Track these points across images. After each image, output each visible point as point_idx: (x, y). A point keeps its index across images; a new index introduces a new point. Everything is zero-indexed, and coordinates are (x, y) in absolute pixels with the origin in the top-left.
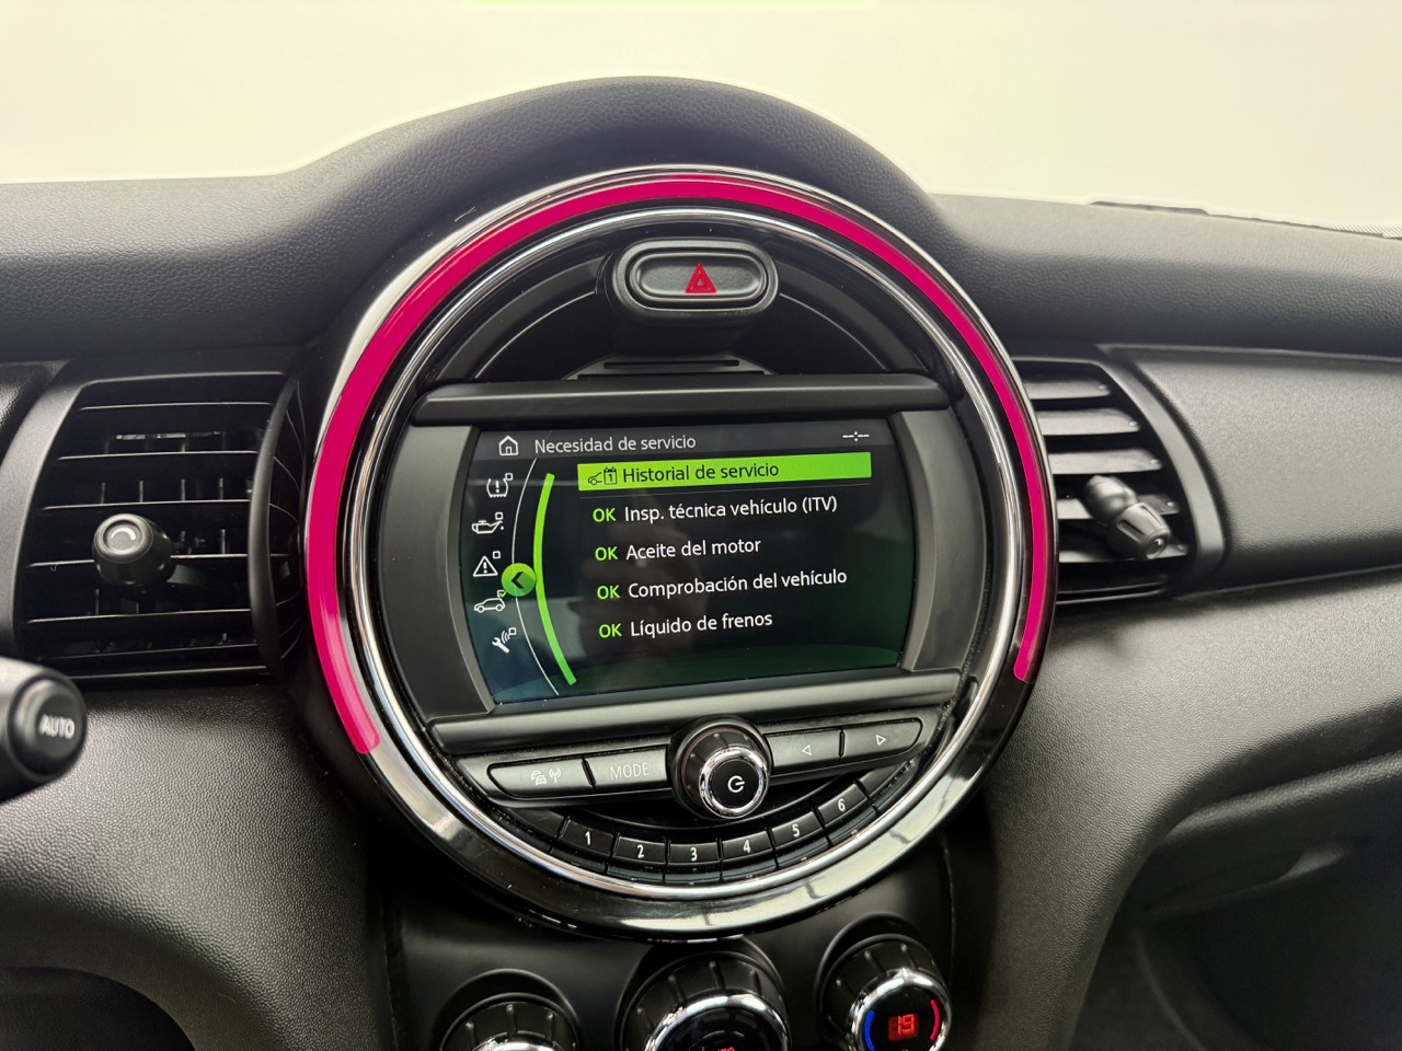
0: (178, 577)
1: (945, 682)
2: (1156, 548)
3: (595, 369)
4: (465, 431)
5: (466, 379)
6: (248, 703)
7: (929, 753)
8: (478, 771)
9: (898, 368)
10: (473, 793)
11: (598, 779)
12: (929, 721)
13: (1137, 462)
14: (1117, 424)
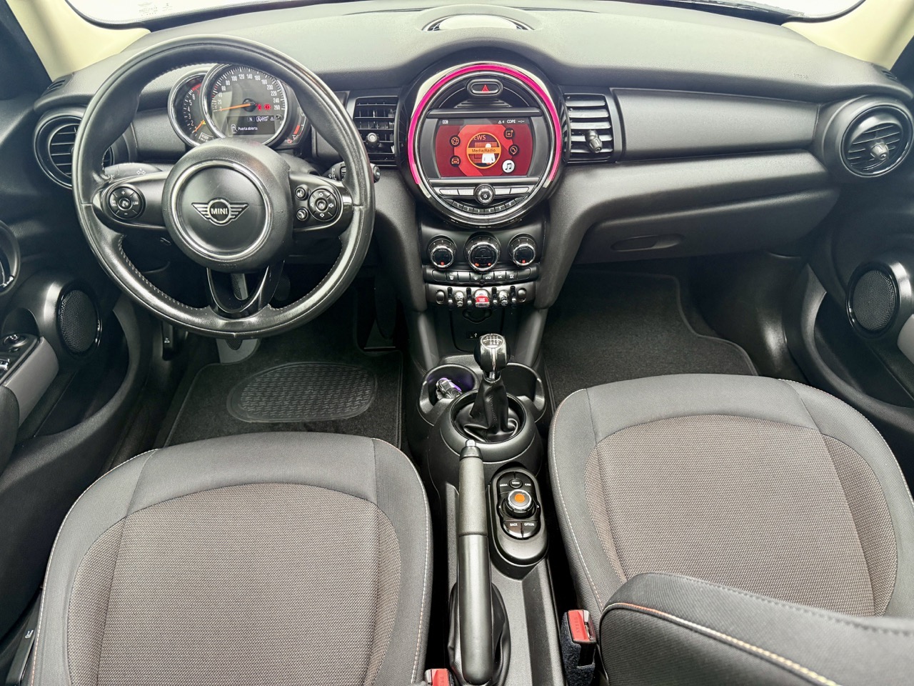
0: (380, 146)
1: (536, 179)
2: (598, 149)
3: (466, 102)
5: (437, 108)
6: (393, 173)
7: (530, 194)
8: (437, 189)
9: (532, 106)
10: (437, 194)
11: (461, 194)
12: (531, 187)
13: (605, 125)
14: (603, 114)
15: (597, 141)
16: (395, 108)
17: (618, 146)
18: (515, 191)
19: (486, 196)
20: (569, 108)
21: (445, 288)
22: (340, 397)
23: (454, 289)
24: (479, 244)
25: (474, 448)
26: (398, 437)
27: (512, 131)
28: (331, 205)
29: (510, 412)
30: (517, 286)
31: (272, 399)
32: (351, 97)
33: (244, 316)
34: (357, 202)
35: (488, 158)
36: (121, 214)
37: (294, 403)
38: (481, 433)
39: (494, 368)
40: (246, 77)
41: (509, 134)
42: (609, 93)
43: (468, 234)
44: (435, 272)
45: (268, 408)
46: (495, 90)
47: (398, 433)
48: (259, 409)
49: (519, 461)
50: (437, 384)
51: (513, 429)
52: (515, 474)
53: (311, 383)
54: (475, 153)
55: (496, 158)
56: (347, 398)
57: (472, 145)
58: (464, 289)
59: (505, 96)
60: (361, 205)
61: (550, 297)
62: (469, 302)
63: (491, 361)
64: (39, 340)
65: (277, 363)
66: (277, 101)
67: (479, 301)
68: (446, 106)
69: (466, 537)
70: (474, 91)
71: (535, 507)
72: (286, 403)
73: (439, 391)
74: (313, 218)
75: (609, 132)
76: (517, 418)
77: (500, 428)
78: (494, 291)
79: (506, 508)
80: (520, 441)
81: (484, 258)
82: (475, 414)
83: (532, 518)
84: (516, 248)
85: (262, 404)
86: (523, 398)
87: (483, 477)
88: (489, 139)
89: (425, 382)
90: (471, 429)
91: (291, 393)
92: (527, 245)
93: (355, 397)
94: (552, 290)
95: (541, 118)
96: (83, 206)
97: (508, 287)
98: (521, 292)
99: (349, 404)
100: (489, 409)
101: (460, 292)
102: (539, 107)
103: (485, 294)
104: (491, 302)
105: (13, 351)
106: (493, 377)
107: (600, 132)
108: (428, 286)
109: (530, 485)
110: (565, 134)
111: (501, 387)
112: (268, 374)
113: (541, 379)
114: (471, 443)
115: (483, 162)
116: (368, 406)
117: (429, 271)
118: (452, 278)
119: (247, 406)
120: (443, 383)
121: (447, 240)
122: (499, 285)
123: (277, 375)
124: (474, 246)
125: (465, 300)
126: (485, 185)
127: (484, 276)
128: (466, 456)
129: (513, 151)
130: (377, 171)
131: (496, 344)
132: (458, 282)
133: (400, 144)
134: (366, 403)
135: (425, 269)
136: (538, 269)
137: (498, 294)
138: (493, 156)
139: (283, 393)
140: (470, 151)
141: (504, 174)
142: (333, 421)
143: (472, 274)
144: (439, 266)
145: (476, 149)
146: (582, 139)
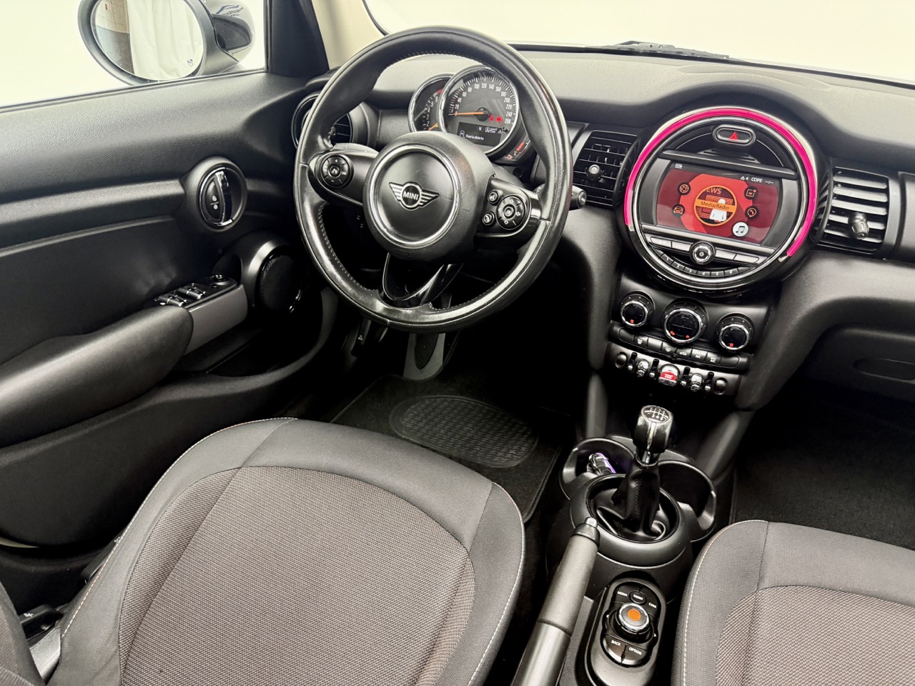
0: (601, 181)
1: (770, 250)
2: (861, 236)
3: (709, 151)
4: (669, 161)
5: (673, 149)
6: (607, 213)
7: (757, 265)
8: (648, 237)
9: (786, 167)
10: (646, 242)
11: (673, 247)
12: (762, 259)
13: (880, 211)
14: (882, 198)
15: (862, 226)
16: (630, 146)
17: (891, 237)
18: (740, 258)
19: (702, 254)
20: (836, 184)
21: (630, 352)
22: (495, 444)
23: (640, 356)
24: (681, 310)
25: (593, 529)
26: (534, 503)
27: (755, 191)
28: (518, 214)
29: (661, 513)
30: (717, 374)
31: (431, 423)
32: (588, 129)
33: (404, 306)
34: (545, 215)
35: (719, 216)
36: (328, 181)
37: (450, 434)
38: (617, 524)
39: (648, 447)
40: (488, 86)
41: (751, 193)
42: (896, 178)
43: (672, 298)
44: (623, 332)
45: (424, 431)
46: (745, 139)
47: (535, 499)
48: (416, 428)
49: (653, 574)
50: (590, 457)
51: (657, 534)
52: (641, 587)
53: (473, 422)
54: (705, 206)
55: (728, 217)
56: (502, 447)
57: (703, 197)
58: (651, 359)
59: (756, 151)
60: (548, 219)
61: (754, 396)
62: (652, 374)
63: (647, 436)
64: (238, 286)
65: (451, 393)
66: (510, 114)
67: (664, 376)
68: (684, 150)
69: (545, 626)
70: (719, 137)
71: (651, 634)
72: (442, 431)
73: (591, 466)
74: (498, 225)
75: (883, 219)
76: (668, 524)
77: (641, 526)
78: (687, 371)
79: (615, 620)
80: (661, 550)
81: (683, 328)
82: (619, 500)
83: (644, 645)
84: (727, 327)
85: (421, 424)
86: (684, 506)
87: (592, 567)
88: (725, 194)
89: (576, 449)
90: (605, 514)
91: (451, 424)
92: (741, 326)
93: (509, 450)
94: (760, 389)
95: (795, 183)
96: (301, 165)
97: (705, 372)
98: (720, 382)
99: (500, 454)
100: (632, 498)
101: (645, 361)
102: (796, 170)
103: (675, 372)
104: (679, 383)
105: (212, 287)
106: (647, 462)
107: (870, 217)
108: (611, 345)
109: (655, 607)
110: (822, 211)
111: (655, 476)
112: (438, 400)
113: (717, 495)
114: (592, 522)
115: (711, 218)
116: (519, 462)
117: (617, 329)
118: (640, 342)
119: (407, 422)
120: (597, 458)
121: (645, 298)
122: (695, 366)
123: (446, 403)
124: (675, 311)
125: (647, 372)
126: (705, 243)
127: (678, 350)
128: (579, 533)
129: (751, 213)
130: (583, 196)
131: (659, 419)
132: (646, 349)
133: (622, 182)
134: (518, 459)
135: (613, 325)
136: (749, 361)
137: (691, 377)
138: (724, 214)
139: (444, 422)
140: (698, 203)
141: (733, 237)
142: (478, 464)
143: (665, 345)
144: (627, 322)
145: (706, 202)
146: (844, 220)
